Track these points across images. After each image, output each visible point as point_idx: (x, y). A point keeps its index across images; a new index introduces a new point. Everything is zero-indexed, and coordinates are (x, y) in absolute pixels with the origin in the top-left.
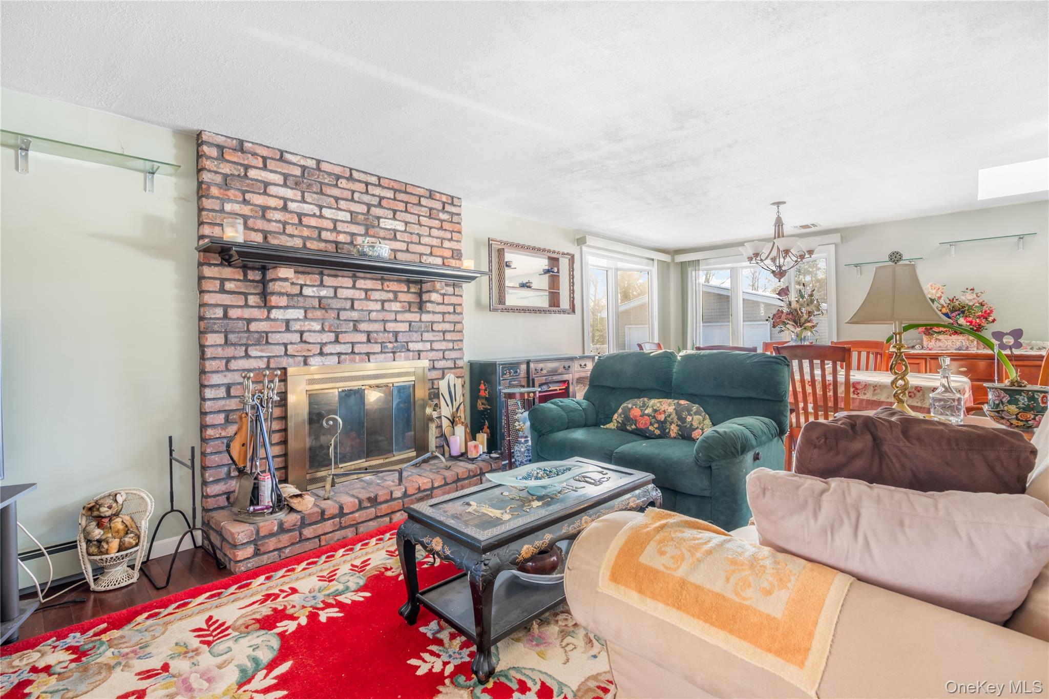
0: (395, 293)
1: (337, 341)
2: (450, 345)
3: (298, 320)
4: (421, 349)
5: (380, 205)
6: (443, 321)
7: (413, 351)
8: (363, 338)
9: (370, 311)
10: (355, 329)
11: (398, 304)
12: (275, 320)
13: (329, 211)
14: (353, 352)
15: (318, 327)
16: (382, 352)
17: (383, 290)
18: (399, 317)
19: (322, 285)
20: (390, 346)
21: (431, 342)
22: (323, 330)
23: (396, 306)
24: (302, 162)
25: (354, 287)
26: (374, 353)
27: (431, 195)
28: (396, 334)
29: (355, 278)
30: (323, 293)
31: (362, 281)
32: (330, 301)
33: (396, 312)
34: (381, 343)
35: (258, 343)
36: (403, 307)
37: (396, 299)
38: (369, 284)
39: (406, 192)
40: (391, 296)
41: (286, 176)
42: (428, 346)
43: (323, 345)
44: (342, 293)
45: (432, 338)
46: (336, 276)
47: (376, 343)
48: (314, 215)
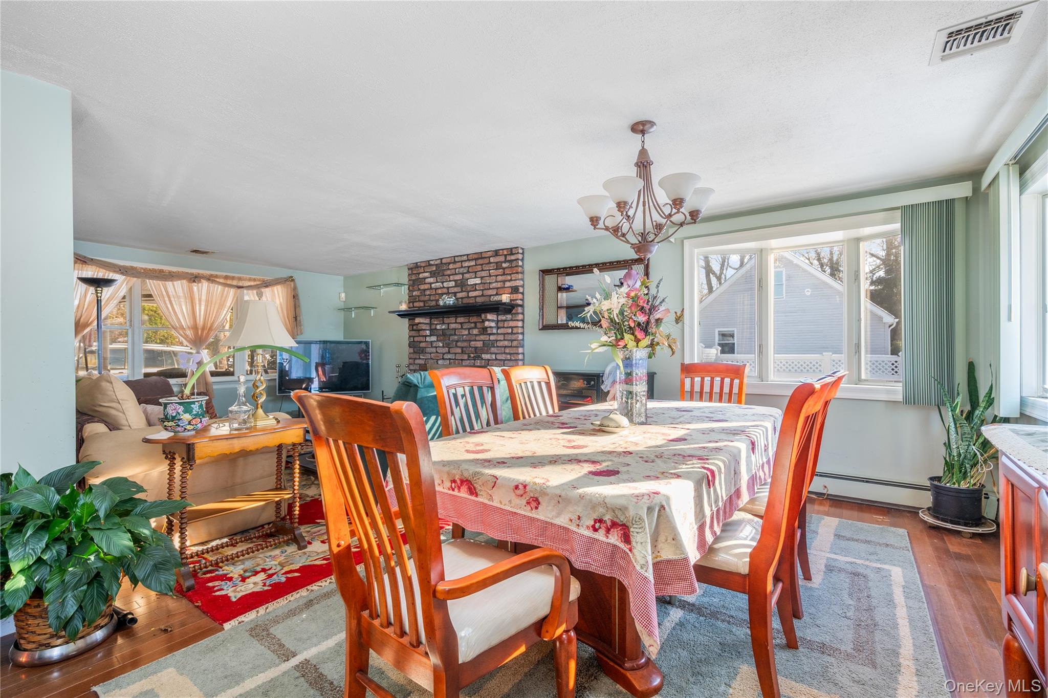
0: (475, 323)
1: (449, 352)
2: (508, 357)
3: (435, 341)
4: (489, 358)
5: (468, 272)
6: (504, 340)
7: (485, 360)
8: (459, 350)
9: (463, 335)
10: (456, 346)
11: (477, 330)
12: (428, 342)
13: (446, 283)
14: (455, 359)
15: (441, 345)
16: (468, 359)
17: (469, 322)
18: (477, 338)
19: (443, 323)
20: (472, 355)
21: (496, 354)
22: (443, 347)
23: (475, 331)
24: (436, 263)
25: (456, 323)
26: (464, 360)
27: (496, 253)
28: (476, 348)
29: (456, 317)
30: (443, 327)
31: (459, 319)
32: (446, 331)
33: (476, 335)
34: (468, 354)
35: (422, 353)
36: (479, 332)
37: (475, 327)
38: (460, 320)
39: (482, 258)
40: (473, 325)
41: (431, 272)
42: (494, 357)
43: (444, 354)
44: (453, 326)
45: (496, 352)
46: (449, 318)
47: (466, 354)
48: (441, 288)
